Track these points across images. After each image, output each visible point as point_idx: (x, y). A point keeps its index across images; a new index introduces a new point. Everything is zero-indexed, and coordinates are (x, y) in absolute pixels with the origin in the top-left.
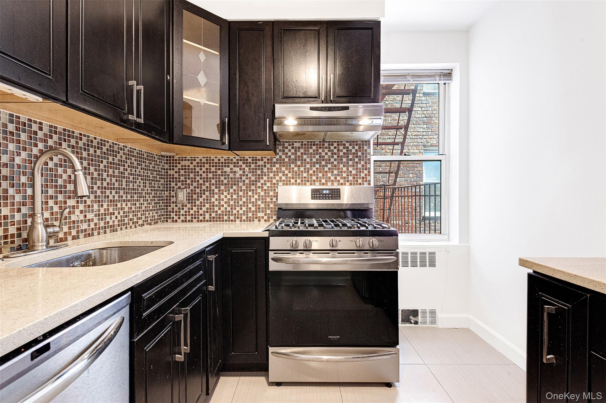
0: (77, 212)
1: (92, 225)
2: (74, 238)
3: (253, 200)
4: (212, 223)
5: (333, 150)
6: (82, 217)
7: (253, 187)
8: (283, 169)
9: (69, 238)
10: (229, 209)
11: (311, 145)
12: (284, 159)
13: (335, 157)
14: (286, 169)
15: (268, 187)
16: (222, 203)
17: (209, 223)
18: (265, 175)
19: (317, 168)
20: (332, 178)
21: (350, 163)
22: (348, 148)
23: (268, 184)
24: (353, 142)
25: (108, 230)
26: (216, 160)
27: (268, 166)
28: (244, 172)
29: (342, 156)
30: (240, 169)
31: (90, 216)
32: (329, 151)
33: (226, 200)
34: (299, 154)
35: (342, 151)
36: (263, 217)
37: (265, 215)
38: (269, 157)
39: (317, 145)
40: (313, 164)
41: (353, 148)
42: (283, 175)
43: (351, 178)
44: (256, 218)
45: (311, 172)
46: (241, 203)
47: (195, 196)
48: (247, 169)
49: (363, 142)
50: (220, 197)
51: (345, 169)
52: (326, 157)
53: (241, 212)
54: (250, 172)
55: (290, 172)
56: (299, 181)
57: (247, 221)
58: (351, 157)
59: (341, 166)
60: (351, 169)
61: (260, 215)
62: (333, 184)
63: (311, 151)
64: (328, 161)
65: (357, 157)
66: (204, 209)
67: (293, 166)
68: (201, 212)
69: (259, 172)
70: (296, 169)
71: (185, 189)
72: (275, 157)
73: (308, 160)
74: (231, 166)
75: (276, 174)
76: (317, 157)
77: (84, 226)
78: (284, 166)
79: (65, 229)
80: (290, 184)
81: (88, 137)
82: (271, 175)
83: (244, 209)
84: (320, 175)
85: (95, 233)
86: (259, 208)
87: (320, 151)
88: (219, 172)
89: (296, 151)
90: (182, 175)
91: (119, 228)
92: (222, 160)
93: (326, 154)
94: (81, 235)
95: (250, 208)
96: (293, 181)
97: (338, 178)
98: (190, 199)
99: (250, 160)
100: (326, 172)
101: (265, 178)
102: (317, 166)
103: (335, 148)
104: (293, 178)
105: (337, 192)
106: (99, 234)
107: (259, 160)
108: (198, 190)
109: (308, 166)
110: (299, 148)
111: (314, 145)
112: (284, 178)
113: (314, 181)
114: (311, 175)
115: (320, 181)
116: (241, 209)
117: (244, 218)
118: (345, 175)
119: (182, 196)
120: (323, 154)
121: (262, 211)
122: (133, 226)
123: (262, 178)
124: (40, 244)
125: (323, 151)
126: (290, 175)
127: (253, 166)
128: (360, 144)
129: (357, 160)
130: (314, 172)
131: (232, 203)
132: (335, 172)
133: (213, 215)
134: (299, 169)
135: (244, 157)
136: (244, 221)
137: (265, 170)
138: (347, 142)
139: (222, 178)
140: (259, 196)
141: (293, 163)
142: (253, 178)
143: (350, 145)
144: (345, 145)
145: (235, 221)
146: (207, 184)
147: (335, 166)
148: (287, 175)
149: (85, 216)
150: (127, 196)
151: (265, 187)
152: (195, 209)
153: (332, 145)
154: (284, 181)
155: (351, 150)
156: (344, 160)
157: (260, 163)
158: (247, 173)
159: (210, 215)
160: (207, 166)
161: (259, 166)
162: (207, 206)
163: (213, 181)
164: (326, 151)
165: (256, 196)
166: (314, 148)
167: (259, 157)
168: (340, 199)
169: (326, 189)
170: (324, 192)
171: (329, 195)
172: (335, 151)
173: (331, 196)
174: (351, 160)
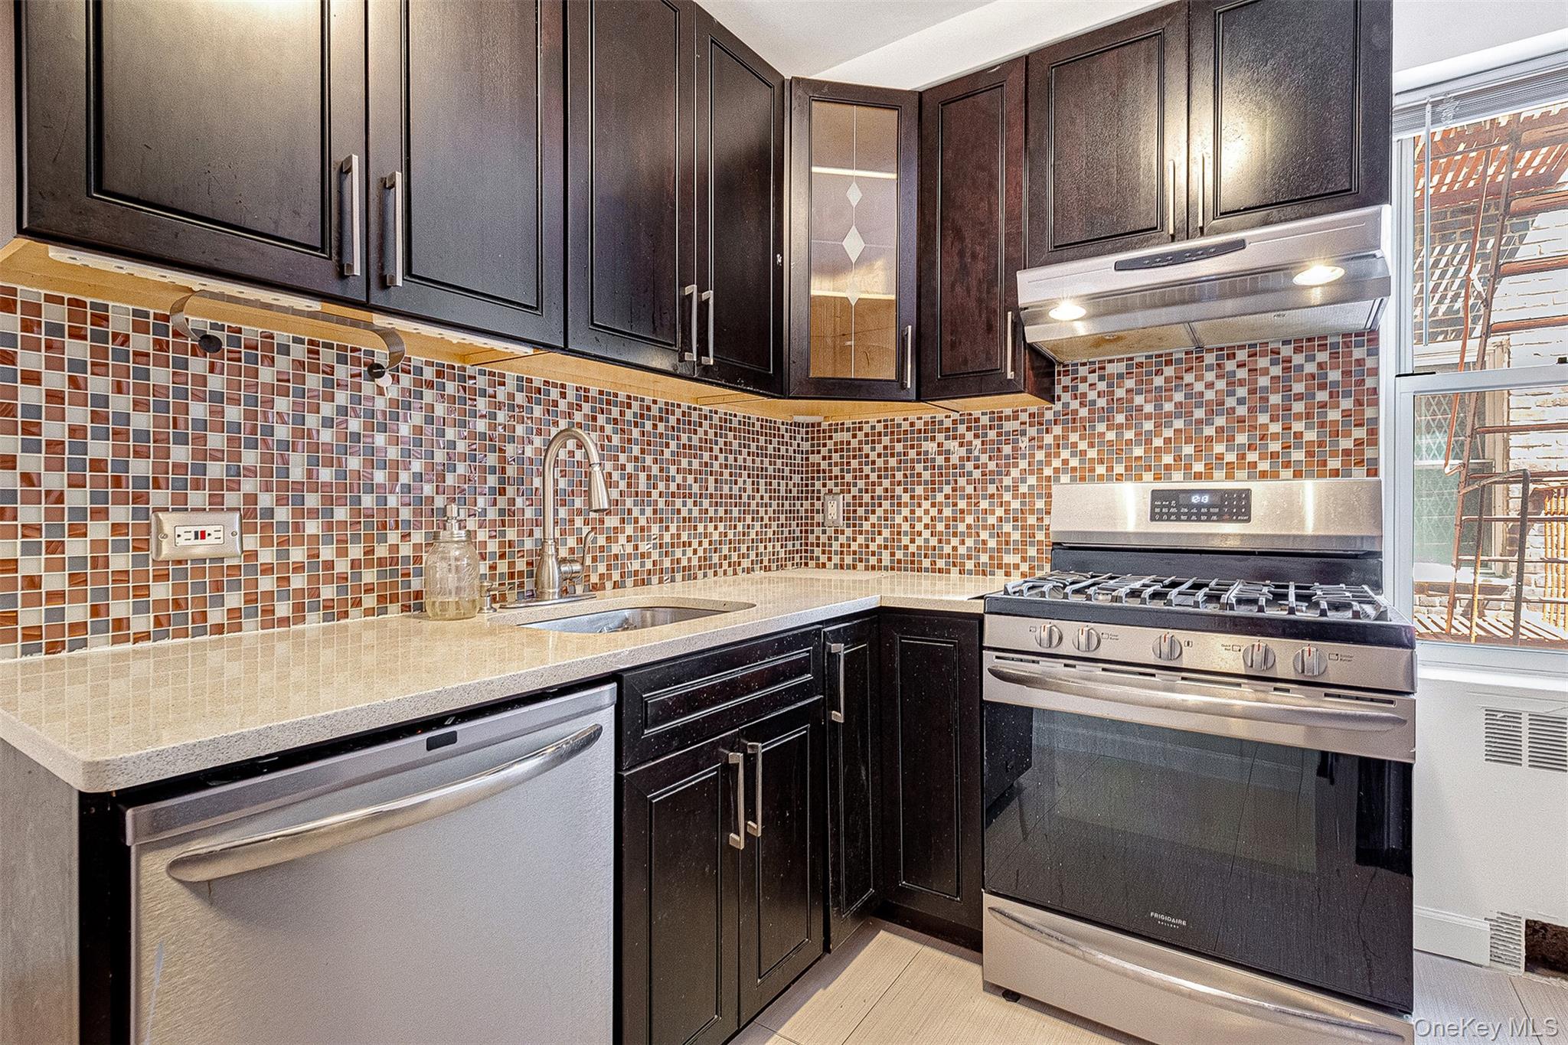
0: (622, 539)
1: (649, 565)
2: (616, 585)
3: (992, 520)
4: (895, 572)
5: (1232, 374)
6: (629, 549)
7: (992, 489)
8: (1074, 437)
9: (609, 585)
10: (933, 542)
11: (1158, 364)
12: (1075, 412)
13: (1242, 392)
14: (1082, 438)
15: (1031, 487)
16: (919, 527)
17: (890, 573)
18: (1024, 457)
19: (1178, 431)
20: (1231, 457)
21: (1298, 407)
22: (1288, 360)
23: (1032, 480)
24: (1309, 340)
25: (679, 576)
26: (906, 426)
27: (1032, 431)
28: (969, 451)
29: (1265, 390)
30: (961, 445)
31: (644, 547)
32: (1220, 377)
33: (926, 520)
34: (1120, 393)
35: (1265, 372)
36: (1017, 567)
37: (1024, 559)
38: (1034, 409)
39: (1179, 361)
40: (1162, 420)
41: (1310, 358)
42: (1074, 454)
43: (1298, 455)
44: (1000, 567)
45: (1158, 442)
46: (962, 527)
47: (861, 511)
48: (977, 442)
49: (1344, 335)
50: (913, 512)
51: (1276, 428)
52: (1209, 395)
53: (962, 550)
54: (984, 451)
55: (1091, 445)
56: (1119, 469)
57: (977, 573)
58: (1298, 388)
59: (1263, 419)
60: (1298, 426)
61: (1010, 559)
62: (1229, 476)
63: (1159, 381)
64: (1216, 408)
65: (1323, 386)
66: (879, 540)
67: (1101, 427)
68: (873, 547)
69: (1007, 449)
70: (1111, 436)
71: (841, 496)
72: (1051, 408)
73: (1149, 408)
74: (940, 437)
75: (1052, 453)
76: (1179, 397)
77: (636, 565)
78: (1074, 430)
79: (602, 568)
80: (1092, 480)
81: (643, 400)
82: (1040, 455)
83: (970, 542)
84: (1188, 450)
85: (655, 579)
86: (1007, 543)
87: (1189, 378)
88: (912, 453)
89: (1110, 385)
90: (836, 464)
91: (700, 574)
92: (919, 425)
93: (1210, 385)
94: (629, 582)
95: (984, 542)
96: (1101, 470)
97: (1252, 457)
98: (850, 517)
99: (985, 420)
100: (1209, 439)
101: (1023, 464)
102: (1179, 424)
103: (1241, 365)
104: (1101, 461)
105: (1240, 499)
106: (661, 581)
107: (1008, 418)
108: (867, 498)
109: (1148, 426)
110: (1120, 376)
111: (1168, 363)
112: (1074, 462)
113: (1168, 467)
114: (1158, 450)
115: (1188, 467)
116: (963, 542)
117: (970, 565)
118: (1275, 446)
119: (834, 509)
120: (1199, 387)
121: (1016, 551)
122: (730, 571)
123: (1016, 465)
124: (551, 591)
125: (1200, 378)
126: (1092, 454)
127: (992, 434)
128: (1335, 345)
129: (1322, 396)
130: (1168, 441)
131: (940, 527)
132: (1242, 439)
133: (899, 555)
134: (1119, 435)
135: (970, 414)
136: (970, 572)
137: (1024, 443)
138: (1286, 343)
139: (919, 467)
140: (1007, 512)
141: (1101, 420)
142: (992, 466)
143: (1298, 350)
144: (1276, 352)
145: (948, 572)
146: (886, 483)
147: (1241, 420)
148: (1083, 453)
149: (636, 547)
150: (716, 511)
151: (1023, 489)
152: (861, 539)
153: (1232, 357)
154: (1074, 469)
155: (1301, 367)
156: (1275, 399)
157: (1009, 426)
158: (977, 454)
159: (893, 554)
160: (886, 440)
161: (1008, 433)
162: (886, 533)
163: (899, 476)
164: (1210, 376)
165: (1000, 512)
166: (1169, 371)
167: (1008, 411)
168: (1249, 520)
169: (1202, 492)
170: (1195, 499)
171: (1212, 510)
172: (1242, 374)
173: (1217, 510)
174: (1299, 398)
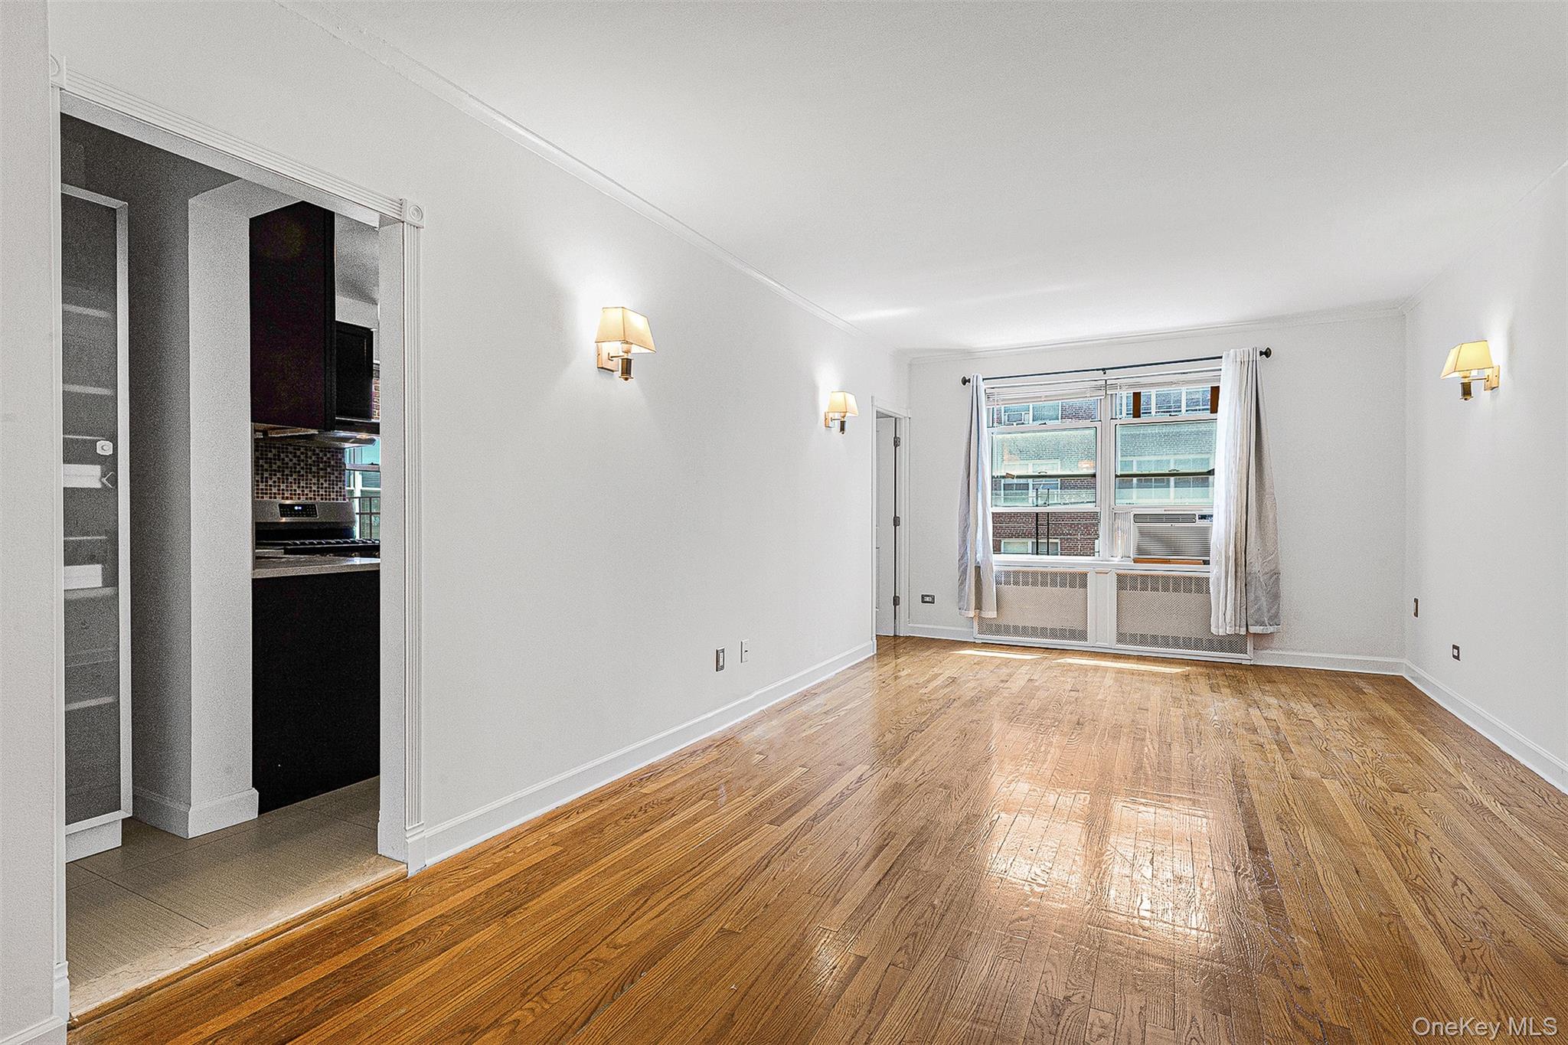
5: (299, 457)
11: (270, 447)
13: (302, 464)
19: (279, 478)
20: (299, 491)
21: (322, 473)
22: (318, 454)
24: (325, 448)
29: (310, 465)
32: (295, 457)
35: (311, 458)
39: (279, 448)
40: (274, 473)
43: (322, 491)
45: (270, 482)
49: (339, 450)
51: (314, 481)
52: (290, 464)
58: (321, 466)
60: (322, 481)
62: (299, 499)
63: (270, 455)
64: (293, 470)
65: (329, 466)
73: (266, 467)
76: (279, 463)
84: (283, 487)
87: (283, 456)
93: (291, 460)
97: (307, 491)
100: (291, 483)
102: (279, 475)
103: (302, 453)
105: (312, 509)
109: (266, 475)
111: (275, 448)
113: (275, 494)
114: (271, 486)
115: (283, 494)
118: (314, 487)
120: (286, 460)
125: (287, 456)
128: (334, 453)
129: (329, 470)
130: (275, 482)
132: (303, 483)
143: (321, 451)
144: (314, 450)
147: (303, 476)
153: (299, 450)
155: (322, 458)
156: (314, 469)
164: (291, 456)
166: (275, 451)
168: (317, 516)
169: (298, 505)
170: (296, 508)
171: (303, 512)
172: (302, 457)
173: (305, 512)
174: (322, 469)
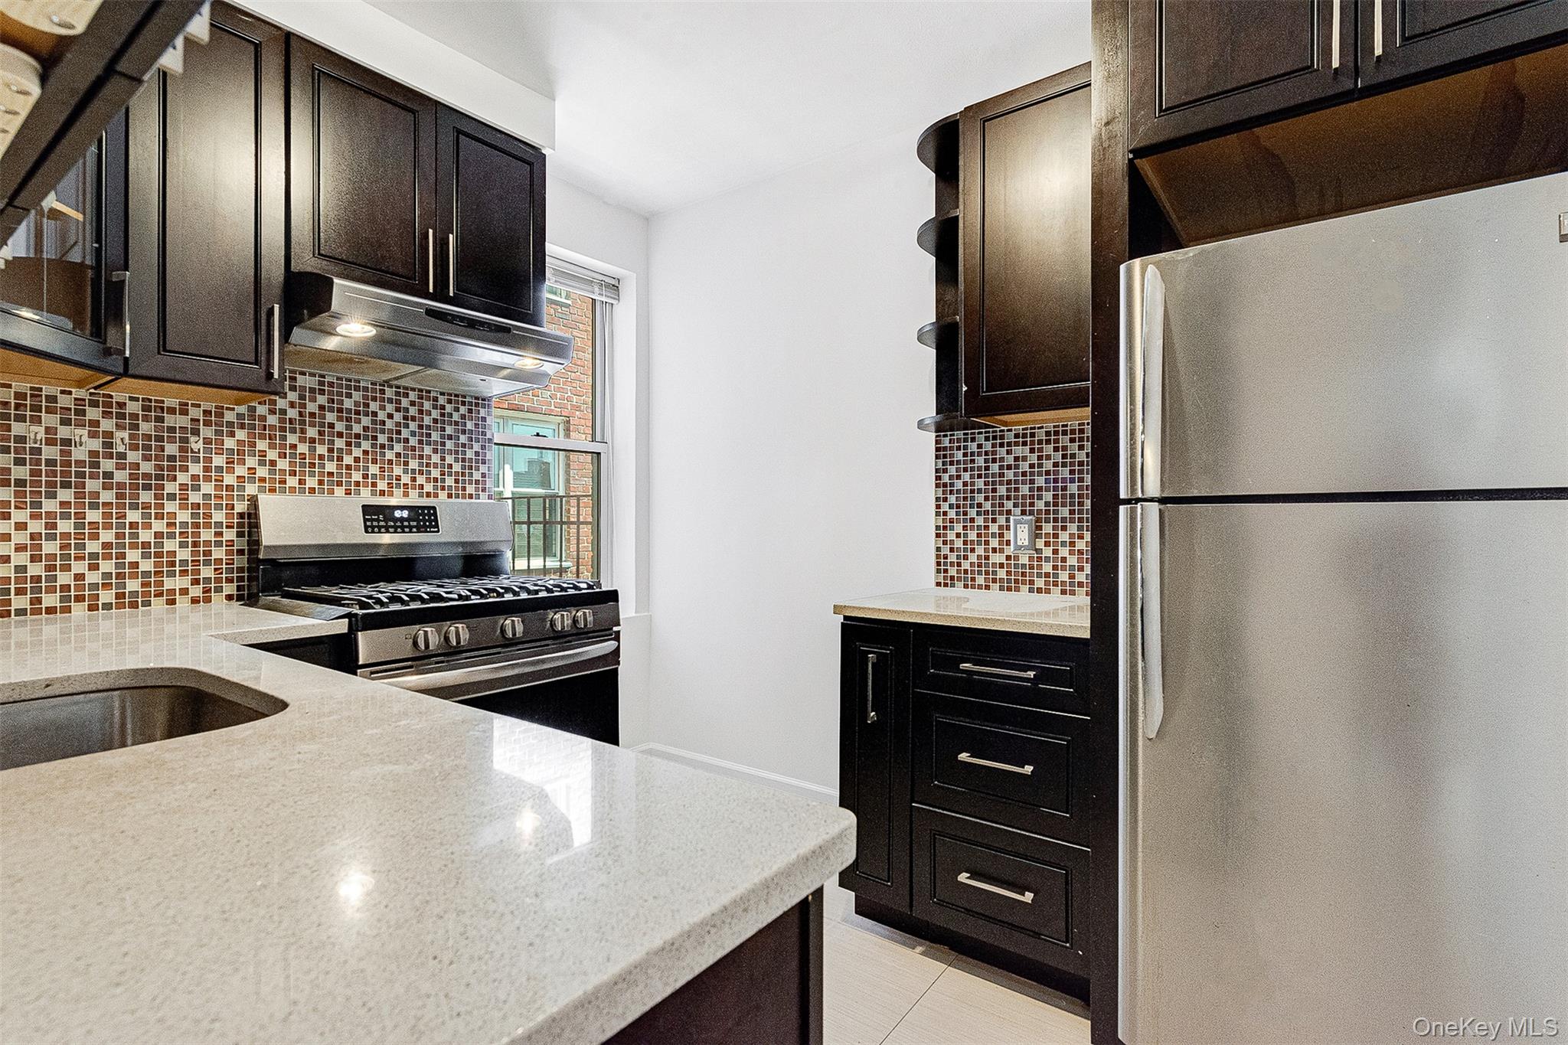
3: (145, 536)
5: (407, 410)
7: (146, 497)
8: (262, 445)
10: (35, 570)
11: (349, 387)
12: (263, 418)
13: (413, 426)
14: (272, 446)
15: (207, 496)
18: (197, 460)
19: (366, 452)
20: (406, 479)
21: (449, 445)
22: (443, 407)
23: (208, 488)
24: (456, 396)
27: (207, 432)
28: (108, 445)
29: (429, 427)
30: (92, 435)
32: (398, 410)
34: (312, 407)
35: (429, 413)
36: (184, 592)
37: (196, 582)
38: (211, 406)
39: (366, 389)
40: (355, 439)
41: (457, 410)
42: (262, 463)
43: (450, 481)
44: (159, 594)
45: (348, 460)
46: (92, 547)
48: (122, 435)
49: (477, 398)
51: (436, 458)
52: (390, 424)
53: (93, 578)
54: (134, 447)
55: (283, 456)
56: (312, 482)
57: (120, 606)
58: (449, 430)
59: (428, 450)
60: (449, 459)
61: (177, 583)
62: (406, 495)
63: (348, 404)
64: (394, 437)
65: (464, 432)
67: (292, 439)
69: (171, 449)
70: (303, 448)
72: (233, 409)
73: (340, 427)
74: (50, 419)
75: (235, 457)
76: (366, 421)
78: (262, 437)
80: (283, 491)
82: (218, 461)
83: (107, 566)
84: (374, 469)
86: (171, 564)
87: (374, 406)
89: (302, 397)
93: (390, 416)
95: (134, 565)
96: (292, 482)
97: (420, 480)
99: (134, 408)
100: (390, 462)
101: (196, 469)
102: (366, 445)
103: (413, 403)
104: (293, 473)
105: (429, 515)
107: (172, 411)
109: (340, 443)
110: (312, 390)
111: (357, 389)
112: (262, 472)
113: (357, 484)
114: (348, 467)
115: (374, 485)
116: (94, 568)
117: (106, 596)
118: (435, 473)
120: (381, 416)
121: (184, 573)
123: (185, 469)
125: (383, 408)
126: (283, 464)
127: (145, 427)
128: (470, 403)
129: (463, 439)
130: (357, 460)
131: (50, 547)
132: (413, 464)
134: (313, 450)
135: (111, 397)
136: (107, 606)
137: (196, 444)
138: (442, 394)
139: (5, 460)
140: (171, 525)
141: (293, 431)
142: (147, 467)
143: (450, 402)
144: (436, 399)
145: (66, 610)
147: (413, 449)
148: (273, 463)
151: (194, 498)
153: (406, 395)
154: (262, 480)
155: (450, 415)
156: (435, 436)
157: (177, 421)
158: (121, 449)
161: (172, 430)
164: (390, 408)
165: (159, 526)
166: (357, 396)
167: (170, 402)
168: (438, 531)
169: (402, 508)
170: (398, 514)
171: (411, 523)
172: (413, 411)
173: (415, 523)
174: (450, 437)
